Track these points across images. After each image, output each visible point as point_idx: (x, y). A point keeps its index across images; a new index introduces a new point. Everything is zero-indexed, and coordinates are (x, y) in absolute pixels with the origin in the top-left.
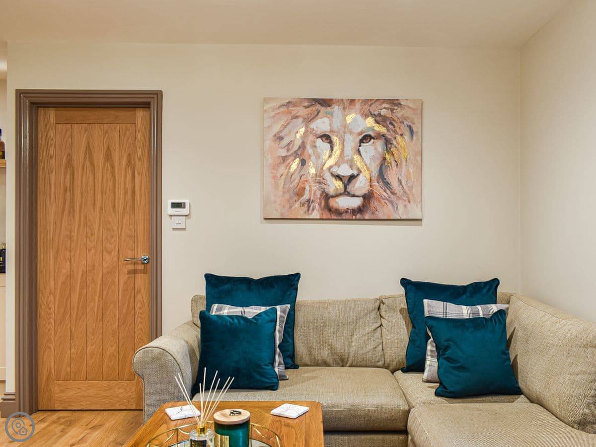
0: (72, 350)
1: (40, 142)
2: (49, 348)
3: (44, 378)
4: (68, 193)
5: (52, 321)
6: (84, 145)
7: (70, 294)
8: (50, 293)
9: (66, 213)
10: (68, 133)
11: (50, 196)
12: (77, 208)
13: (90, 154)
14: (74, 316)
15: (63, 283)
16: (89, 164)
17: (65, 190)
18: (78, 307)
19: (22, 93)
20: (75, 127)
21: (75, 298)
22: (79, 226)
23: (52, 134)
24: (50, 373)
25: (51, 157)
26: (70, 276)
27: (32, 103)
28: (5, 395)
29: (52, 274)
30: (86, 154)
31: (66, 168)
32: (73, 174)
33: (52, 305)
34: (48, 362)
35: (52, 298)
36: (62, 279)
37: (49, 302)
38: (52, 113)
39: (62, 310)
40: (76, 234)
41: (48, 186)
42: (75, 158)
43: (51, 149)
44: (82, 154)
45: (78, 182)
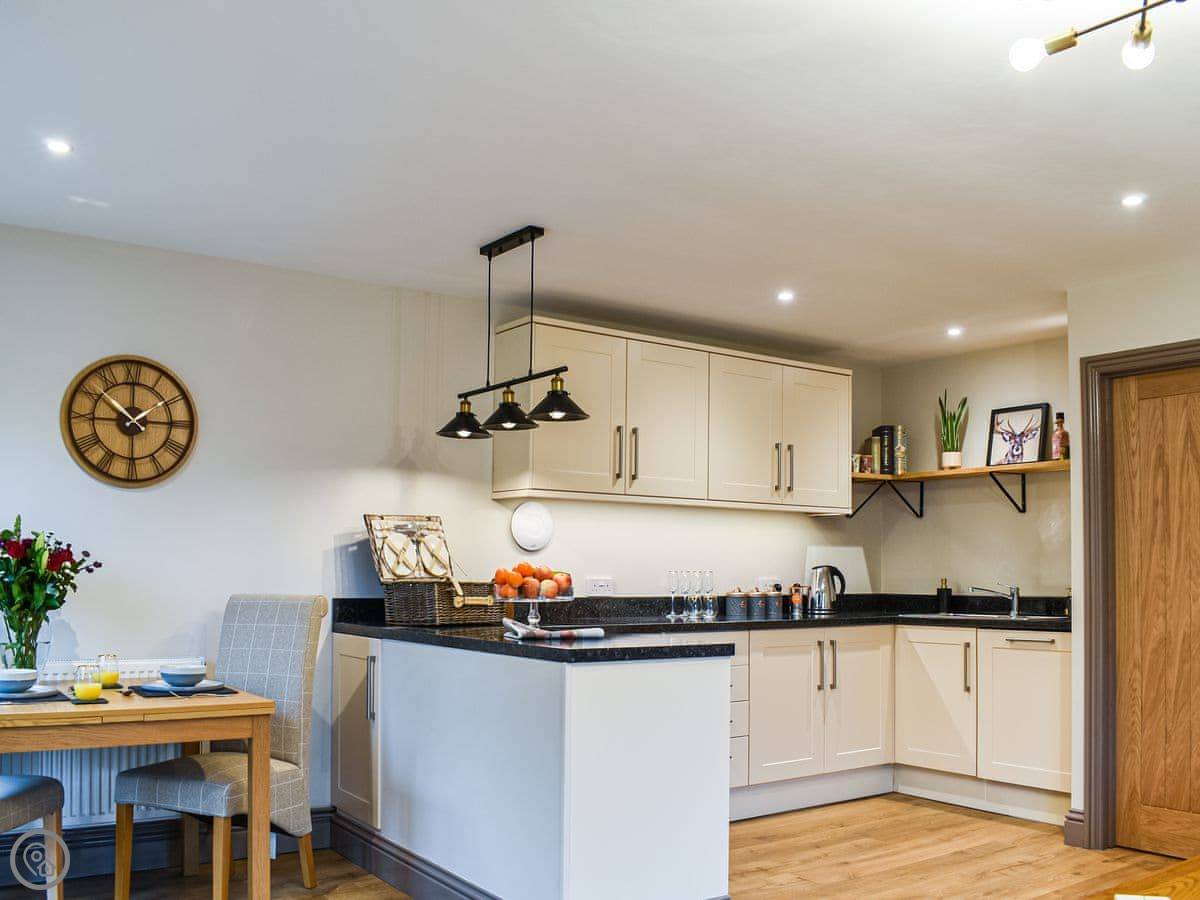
0: (1169, 760)
1: (1117, 432)
2: (1133, 751)
3: (1126, 798)
4: (1160, 510)
5: (1138, 710)
6: (1182, 428)
7: (1164, 670)
8: (1135, 665)
9: (1158, 538)
10: (1158, 413)
11: (1133, 512)
12: (1174, 531)
13: (1193, 441)
14: (1171, 706)
15: (1155, 651)
16: (1191, 457)
17: (1156, 504)
18: (1177, 691)
19: (1089, 362)
20: (1169, 401)
21: (1173, 675)
22: (1178, 561)
23: (1134, 417)
24: (1134, 789)
25: (1134, 453)
26: (1165, 641)
27: (1103, 375)
28: (1071, 812)
29: (1137, 636)
30: (1186, 443)
31: (1156, 469)
32: (1167, 478)
33: (1137, 685)
34: (1131, 772)
35: (1137, 674)
36: (1152, 645)
37: (1133, 678)
38: (1132, 385)
39: (1153, 695)
40: (1173, 574)
41: (1129, 498)
42: (1169, 451)
43: (1134, 442)
44: (1180, 443)
45: (1174, 491)
